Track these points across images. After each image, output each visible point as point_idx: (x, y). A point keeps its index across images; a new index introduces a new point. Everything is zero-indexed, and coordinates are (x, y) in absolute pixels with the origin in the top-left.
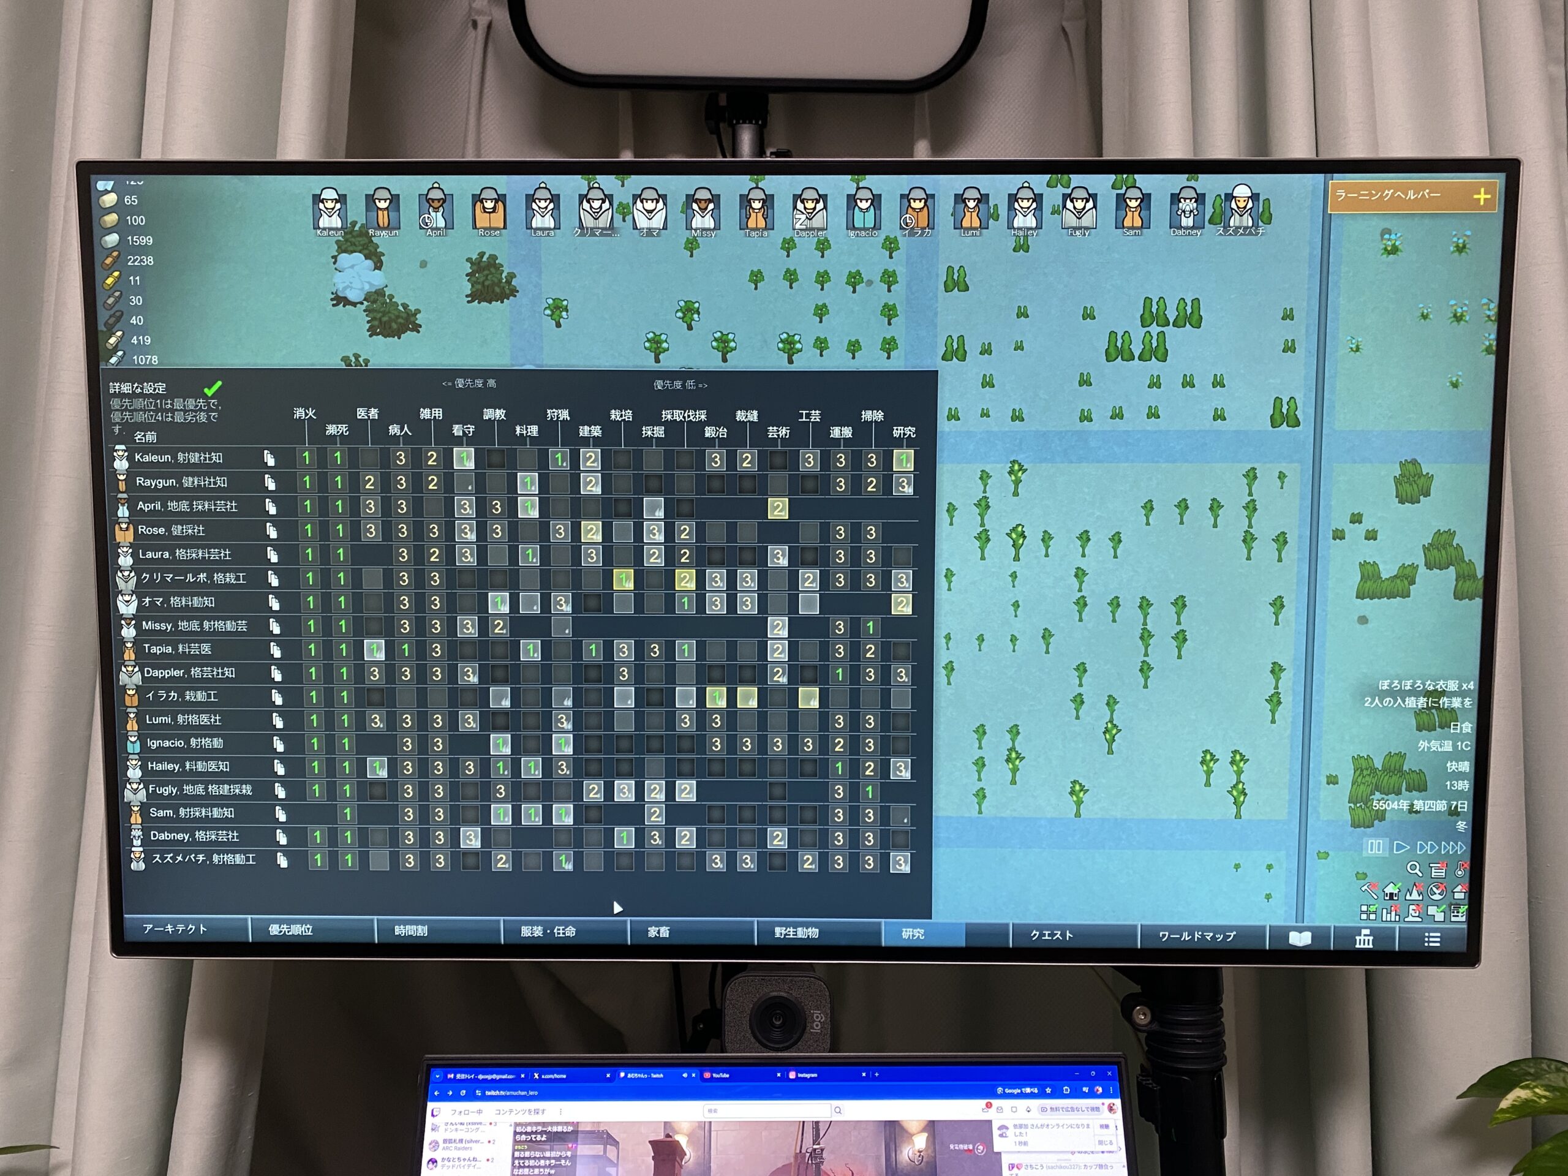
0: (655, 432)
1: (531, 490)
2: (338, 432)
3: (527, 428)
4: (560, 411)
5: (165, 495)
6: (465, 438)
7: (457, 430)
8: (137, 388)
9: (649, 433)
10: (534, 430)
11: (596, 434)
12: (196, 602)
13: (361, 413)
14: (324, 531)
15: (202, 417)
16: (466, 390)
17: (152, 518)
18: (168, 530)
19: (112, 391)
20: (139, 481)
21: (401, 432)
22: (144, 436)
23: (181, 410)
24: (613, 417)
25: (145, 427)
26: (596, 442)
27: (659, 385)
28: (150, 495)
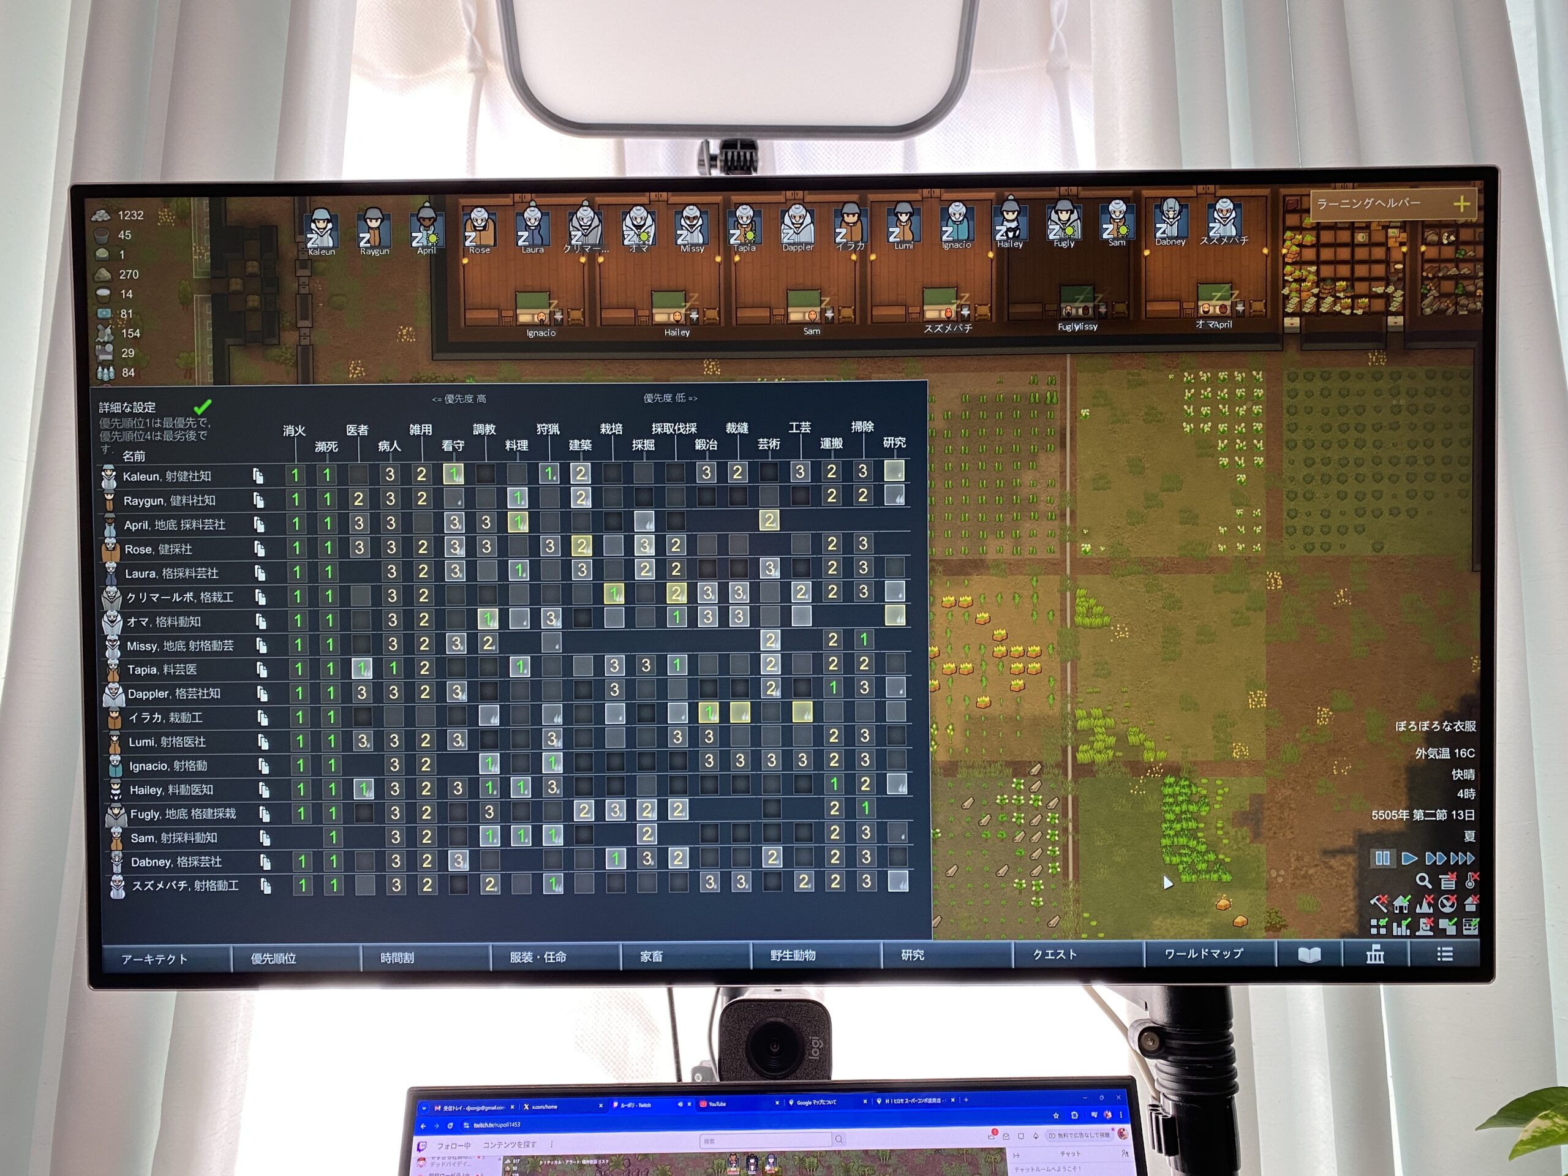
0: (645, 445)
1: (521, 505)
2: (328, 449)
3: (517, 443)
4: (550, 426)
5: (152, 514)
6: (454, 453)
7: (447, 445)
8: (126, 407)
9: (640, 446)
10: (524, 445)
11: (586, 448)
12: (182, 622)
13: (351, 430)
14: (313, 548)
15: (192, 436)
16: (457, 405)
17: (138, 538)
18: (156, 549)
19: (101, 411)
20: (127, 500)
21: (391, 448)
22: (133, 455)
23: (170, 429)
24: (603, 431)
25: (134, 446)
26: (586, 456)
27: (649, 398)
28: (137, 514)
